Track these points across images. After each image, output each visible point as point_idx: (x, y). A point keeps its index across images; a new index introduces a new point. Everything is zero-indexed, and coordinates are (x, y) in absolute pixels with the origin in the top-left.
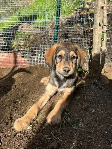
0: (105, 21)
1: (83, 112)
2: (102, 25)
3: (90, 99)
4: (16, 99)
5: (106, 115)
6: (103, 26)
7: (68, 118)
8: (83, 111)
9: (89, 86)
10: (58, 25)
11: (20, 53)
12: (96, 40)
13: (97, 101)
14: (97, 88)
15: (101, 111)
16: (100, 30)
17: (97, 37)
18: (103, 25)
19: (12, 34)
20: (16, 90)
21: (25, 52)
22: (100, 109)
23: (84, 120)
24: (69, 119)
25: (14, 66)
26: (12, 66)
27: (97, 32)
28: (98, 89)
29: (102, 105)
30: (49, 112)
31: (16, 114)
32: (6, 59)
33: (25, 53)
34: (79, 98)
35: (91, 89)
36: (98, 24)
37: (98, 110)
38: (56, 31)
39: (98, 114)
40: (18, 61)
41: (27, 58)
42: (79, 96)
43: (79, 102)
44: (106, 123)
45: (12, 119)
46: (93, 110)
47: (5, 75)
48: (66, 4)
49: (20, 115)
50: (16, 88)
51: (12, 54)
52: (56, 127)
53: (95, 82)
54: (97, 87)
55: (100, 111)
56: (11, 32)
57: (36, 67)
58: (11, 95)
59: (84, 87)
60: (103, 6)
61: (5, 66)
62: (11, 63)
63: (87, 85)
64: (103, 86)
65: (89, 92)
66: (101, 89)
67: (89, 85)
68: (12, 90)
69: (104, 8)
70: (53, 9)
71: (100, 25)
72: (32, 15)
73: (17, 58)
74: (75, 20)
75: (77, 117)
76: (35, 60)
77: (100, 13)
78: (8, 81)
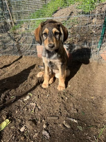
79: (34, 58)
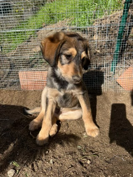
79: (15, 91)
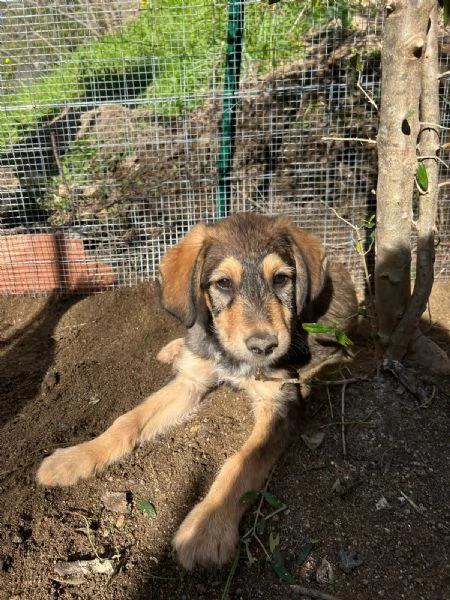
0: (432, 109)
1: (335, 506)
2: (415, 127)
3: (369, 446)
4: (54, 441)
5: (436, 526)
6: (420, 133)
7: (271, 537)
8: (337, 501)
9: (365, 384)
10: (234, 115)
11: (77, 236)
12: (393, 192)
13: (397, 454)
14: (398, 395)
15: (415, 506)
16: (407, 150)
17: (394, 181)
18: (422, 126)
19: (42, 157)
20: (60, 396)
21: (100, 231)
22: (409, 495)
23: (338, 549)
24: (274, 543)
25: (53, 286)
26: (48, 287)
27: (394, 158)
28: (401, 397)
29: (419, 476)
30: (187, 503)
31: (50, 516)
32: (24, 258)
33: (98, 235)
34: (318, 439)
35: (373, 396)
36: (398, 127)
37: (402, 499)
38: (226, 139)
39: (401, 520)
40: (71, 267)
41: (107, 254)
42: (320, 430)
43: (318, 456)
44: (436, 565)
45: (29, 541)
46: (379, 498)
47: (18, 327)
48: (271, 15)
49: (64, 522)
50: (58, 387)
51: (43, 240)
52: (214, 581)
53: (392, 366)
54: (400, 391)
55: (412, 503)
56: (40, 149)
57: (143, 292)
58: (37, 420)
59: (341, 385)
60: (419, 45)
61: (20, 288)
62: (45, 275)
63: (353, 380)
64: (425, 383)
65: (364, 410)
66: (417, 397)
67: (365, 378)
68: (44, 394)
69: (426, 54)
70: (218, 41)
71: (406, 129)
72: (125, 78)
73: (64, 255)
74: (304, 91)
75: (307, 531)
76: (139, 263)
77: (406, 75)
78: (29, 352)
